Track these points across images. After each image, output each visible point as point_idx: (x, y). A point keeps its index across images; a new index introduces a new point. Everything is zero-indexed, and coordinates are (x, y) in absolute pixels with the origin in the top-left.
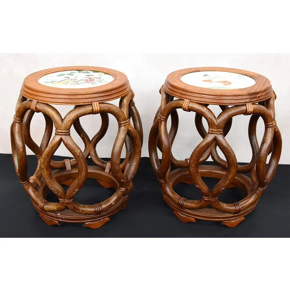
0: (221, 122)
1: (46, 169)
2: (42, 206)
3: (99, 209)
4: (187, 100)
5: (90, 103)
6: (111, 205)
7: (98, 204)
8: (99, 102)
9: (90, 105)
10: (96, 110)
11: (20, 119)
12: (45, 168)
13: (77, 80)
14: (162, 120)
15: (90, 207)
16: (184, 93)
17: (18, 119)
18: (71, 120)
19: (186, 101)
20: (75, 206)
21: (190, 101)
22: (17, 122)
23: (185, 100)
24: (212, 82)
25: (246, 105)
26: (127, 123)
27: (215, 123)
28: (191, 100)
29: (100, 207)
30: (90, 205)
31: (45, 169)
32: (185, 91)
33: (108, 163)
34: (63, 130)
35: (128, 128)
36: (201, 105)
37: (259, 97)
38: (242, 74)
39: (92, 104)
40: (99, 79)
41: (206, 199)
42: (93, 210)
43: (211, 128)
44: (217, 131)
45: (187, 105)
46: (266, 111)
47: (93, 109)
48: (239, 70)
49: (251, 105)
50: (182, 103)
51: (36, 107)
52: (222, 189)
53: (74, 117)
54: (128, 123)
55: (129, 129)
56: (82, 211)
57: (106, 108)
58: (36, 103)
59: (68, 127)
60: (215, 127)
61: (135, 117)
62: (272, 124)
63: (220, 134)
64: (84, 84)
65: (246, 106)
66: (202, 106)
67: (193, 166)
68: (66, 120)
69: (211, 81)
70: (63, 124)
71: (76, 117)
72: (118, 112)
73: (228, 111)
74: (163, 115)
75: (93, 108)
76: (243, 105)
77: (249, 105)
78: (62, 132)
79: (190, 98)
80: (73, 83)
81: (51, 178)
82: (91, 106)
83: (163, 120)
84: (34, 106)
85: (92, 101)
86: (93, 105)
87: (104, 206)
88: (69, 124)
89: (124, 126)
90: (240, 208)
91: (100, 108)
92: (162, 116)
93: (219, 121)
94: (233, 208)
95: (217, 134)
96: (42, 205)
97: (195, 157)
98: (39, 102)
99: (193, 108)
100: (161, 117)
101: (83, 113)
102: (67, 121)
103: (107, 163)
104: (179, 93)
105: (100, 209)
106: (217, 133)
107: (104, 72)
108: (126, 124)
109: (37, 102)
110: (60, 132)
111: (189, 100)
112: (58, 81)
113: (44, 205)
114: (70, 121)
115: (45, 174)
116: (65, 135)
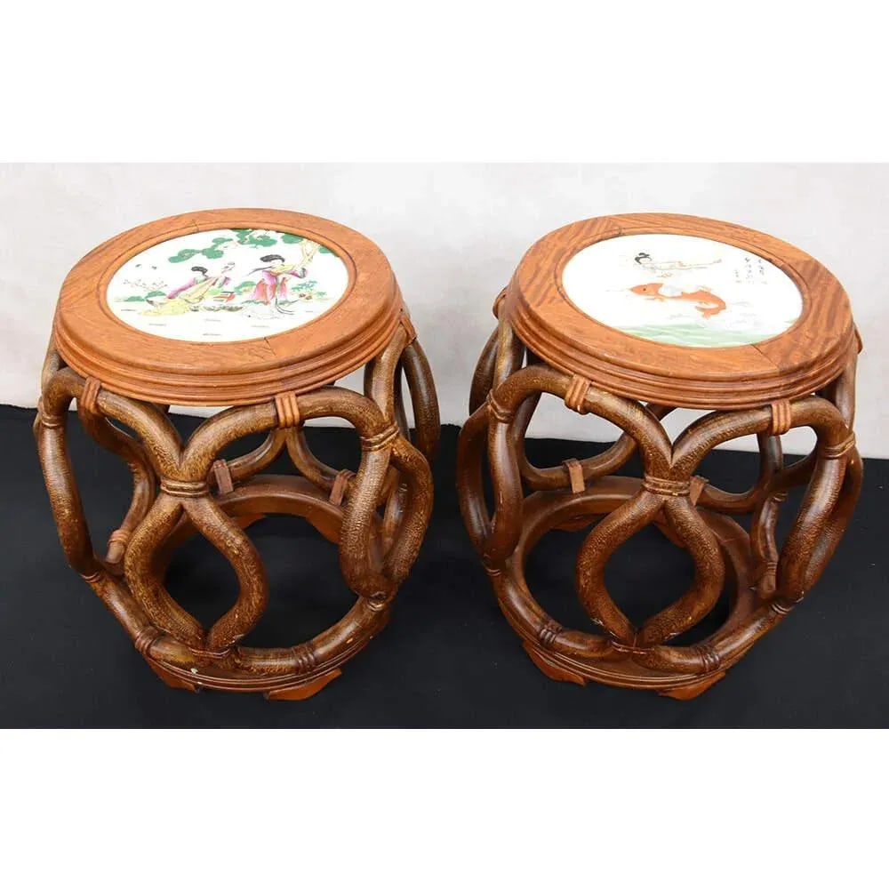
0: (685, 460)
1: (143, 582)
2: (146, 646)
3: (309, 659)
4: (582, 380)
5: (269, 398)
6: (343, 646)
7: (305, 645)
8: (298, 391)
9: (266, 403)
10: (288, 420)
11: (56, 418)
12: (139, 580)
13: (229, 288)
14: (499, 417)
15: (283, 656)
16: (572, 354)
17: (48, 418)
18: (210, 452)
19: (577, 382)
20: (238, 661)
21: (591, 385)
22: (49, 428)
23: (576, 377)
24: (662, 298)
25: (770, 406)
26: (388, 439)
27: (667, 464)
28: (594, 383)
29: (310, 655)
30: (281, 650)
31: (141, 582)
32: (577, 349)
33: (338, 477)
34: (185, 482)
35: (392, 452)
36: (624, 403)
37: (815, 377)
38: (756, 254)
39: (274, 401)
40: (302, 281)
41: (619, 650)
42: (292, 662)
43: (654, 475)
44: (670, 488)
45: (579, 396)
46: (830, 416)
47: (277, 415)
48: (749, 235)
49: (788, 405)
50: (564, 387)
51: (97, 406)
52: (672, 634)
53: (219, 444)
54: (391, 437)
55: (396, 453)
56: (258, 670)
57: (321, 408)
58: (96, 392)
59: (200, 474)
60: (666, 474)
61: (418, 379)
62: (843, 449)
63: (680, 495)
64: (252, 306)
65: (772, 411)
66: (627, 403)
67: (588, 573)
68: (194, 454)
69: (661, 291)
70: (183, 464)
71: (226, 442)
72: (361, 413)
73: (710, 427)
74: (502, 404)
75: (277, 410)
76: (761, 409)
77: (781, 407)
78: (182, 489)
79: (590, 375)
80: (217, 305)
81: (160, 604)
82: (271, 406)
83: (503, 419)
84: (91, 400)
85: (274, 391)
86: (278, 402)
87: (321, 651)
88: (203, 464)
89: (380, 448)
90: (717, 659)
91: (299, 409)
92: (498, 407)
93: (679, 455)
94: (696, 661)
95: (671, 494)
96: (145, 644)
97: (598, 552)
98: (105, 390)
99: (600, 407)
100: (496, 410)
101: (247, 430)
102: (196, 456)
103: (335, 477)
104: (555, 348)
105: (312, 658)
106: (669, 491)
107: (322, 240)
108: (384, 442)
109: (98, 387)
110: (175, 489)
111: (588, 383)
112: (168, 291)
113: (149, 647)
114: (204, 455)
115: (140, 594)
116: (191, 497)
